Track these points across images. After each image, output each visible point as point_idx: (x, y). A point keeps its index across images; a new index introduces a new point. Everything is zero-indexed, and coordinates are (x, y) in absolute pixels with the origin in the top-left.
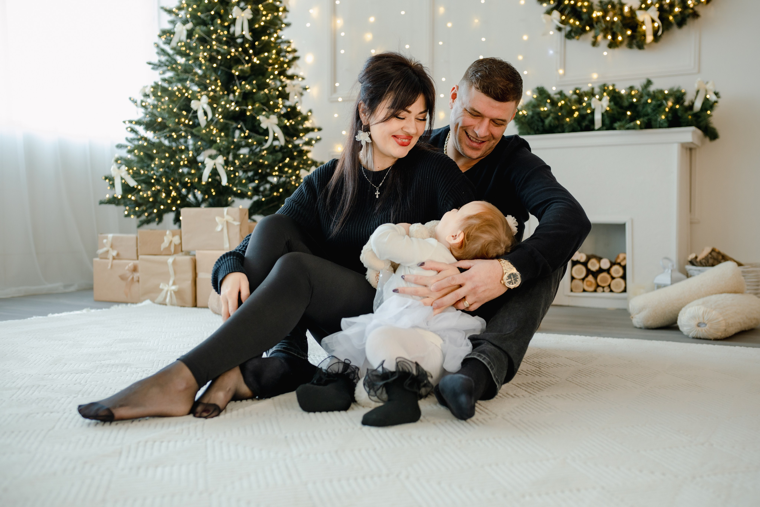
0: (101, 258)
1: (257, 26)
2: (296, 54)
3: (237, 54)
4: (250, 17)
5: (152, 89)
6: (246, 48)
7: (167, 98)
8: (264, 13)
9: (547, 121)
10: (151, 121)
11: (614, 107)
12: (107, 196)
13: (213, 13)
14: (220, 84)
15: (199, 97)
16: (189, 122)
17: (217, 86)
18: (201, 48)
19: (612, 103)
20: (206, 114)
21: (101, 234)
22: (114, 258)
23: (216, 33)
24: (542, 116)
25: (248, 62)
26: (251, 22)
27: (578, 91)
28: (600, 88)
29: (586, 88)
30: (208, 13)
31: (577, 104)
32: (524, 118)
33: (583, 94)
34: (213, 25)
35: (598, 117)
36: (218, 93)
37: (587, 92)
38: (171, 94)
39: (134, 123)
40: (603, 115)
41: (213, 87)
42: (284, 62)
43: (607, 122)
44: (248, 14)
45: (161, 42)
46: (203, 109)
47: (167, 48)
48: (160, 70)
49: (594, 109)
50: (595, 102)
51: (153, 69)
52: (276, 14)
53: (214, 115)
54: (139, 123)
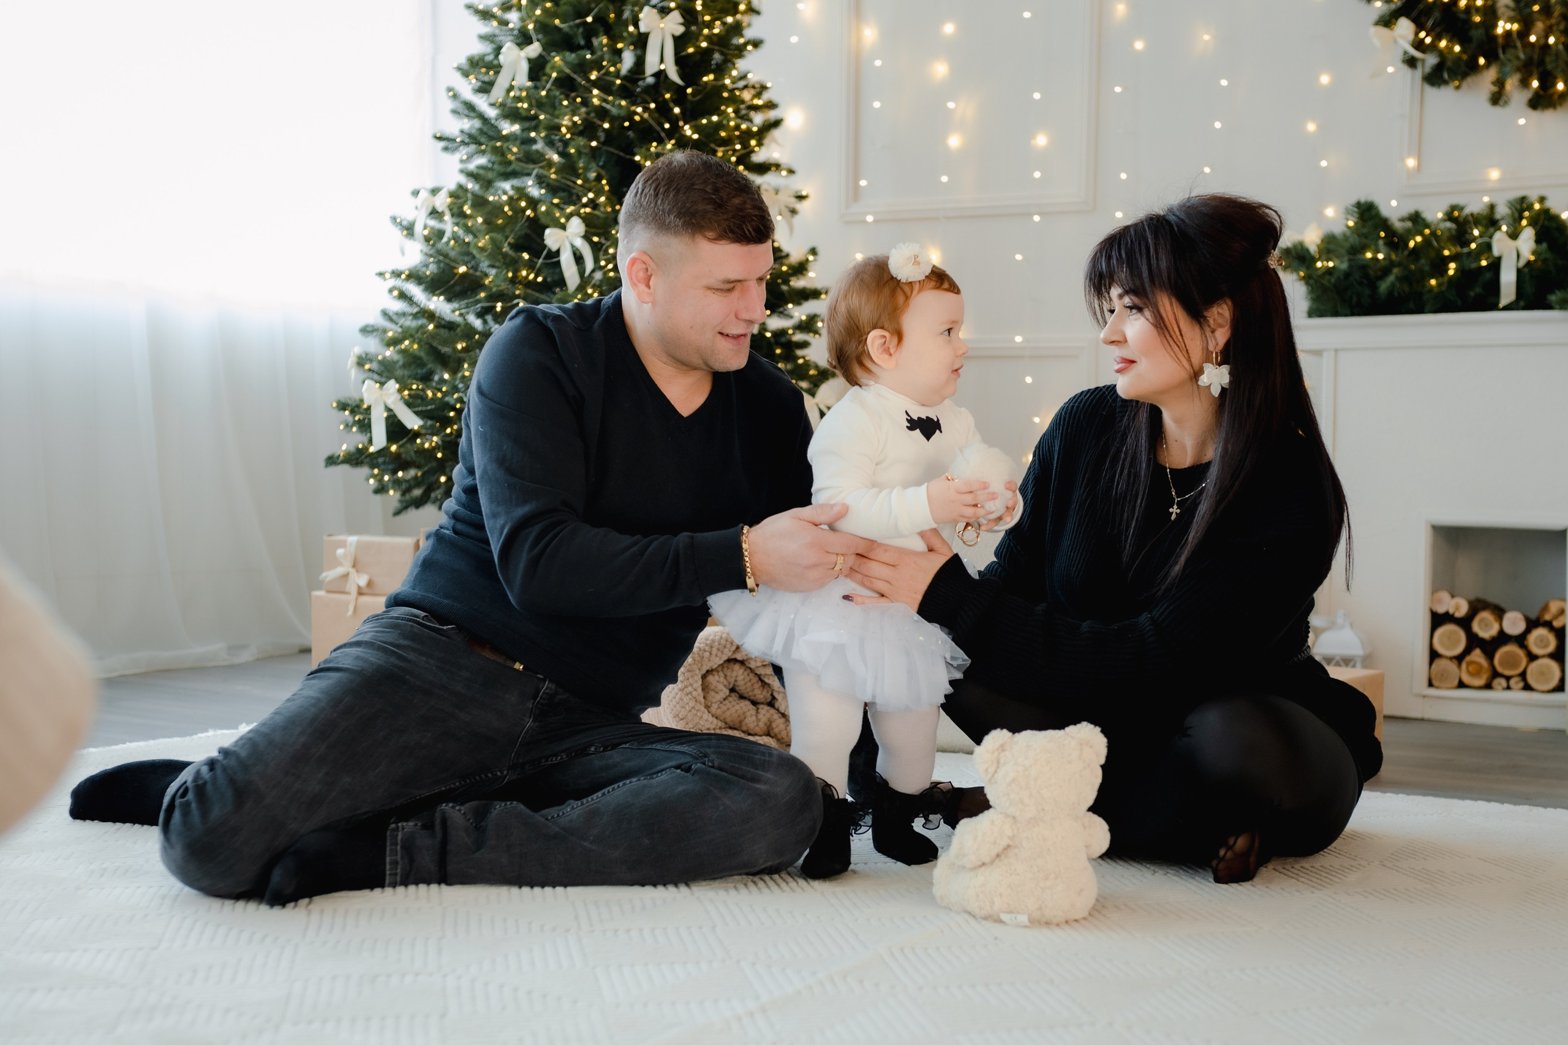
0: (328, 591)
1: (691, 50)
2: (772, 115)
3: (646, 115)
4: (680, 30)
5: (449, 200)
6: (665, 100)
7: (480, 220)
8: (707, 18)
9: (1384, 286)
10: (443, 272)
11: (1549, 255)
12: (344, 447)
13: (589, 19)
14: (607, 188)
15: (563, 220)
16: (536, 276)
17: (598, 193)
18: (565, 103)
19: (1544, 246)
20: (579, 259)
21: (330, 535)
22: (360, 593)
23: (600, 68)
24: (1371, 272)
25: (670, 134)
26: (680, 42)
27: (1456, 213)
28: (1509, 208)
29: (1475, 205)
30: (578, 21)
31: (1454, 245)
32: (1327, 277)
33: (1471, 219)
34: (589, 46)
35: (1508, 278)
36: (602, 209)
37: (1478, 214)
38: (492, 211)
39: (403, 276)
40: (1519, 271)
41: (591, 195)
42: (747, 135)
43: (1529, 289)
44: (674, 24)
45: (466, 88)
46: (573, 246)
47: (482, 103)
48: (463, 153)
49: (1499, 259)
50: (1500, 243)
51: (446, 149)
52: (730, 19)
53: (596, 260)
54: (414, 276)
